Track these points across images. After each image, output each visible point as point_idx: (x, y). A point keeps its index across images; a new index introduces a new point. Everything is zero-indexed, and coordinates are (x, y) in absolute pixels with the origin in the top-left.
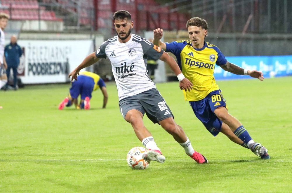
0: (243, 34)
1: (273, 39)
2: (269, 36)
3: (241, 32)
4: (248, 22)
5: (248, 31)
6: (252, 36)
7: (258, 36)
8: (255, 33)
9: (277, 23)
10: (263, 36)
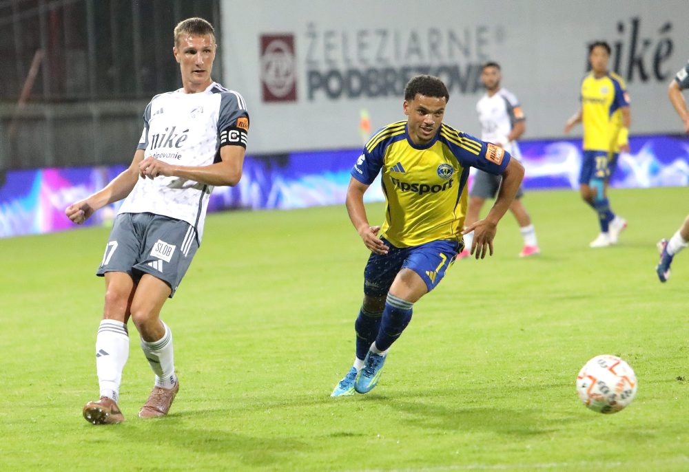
0: (21, 108)
1: (106, 118)
2: (94, 109)
3: (15, 101)
4: (33, 72)
5: (36, 95)
6: (48, 111)
7: (63, 110)
8: (54, 102)
9: (113, 71)
10: (79, 108)
